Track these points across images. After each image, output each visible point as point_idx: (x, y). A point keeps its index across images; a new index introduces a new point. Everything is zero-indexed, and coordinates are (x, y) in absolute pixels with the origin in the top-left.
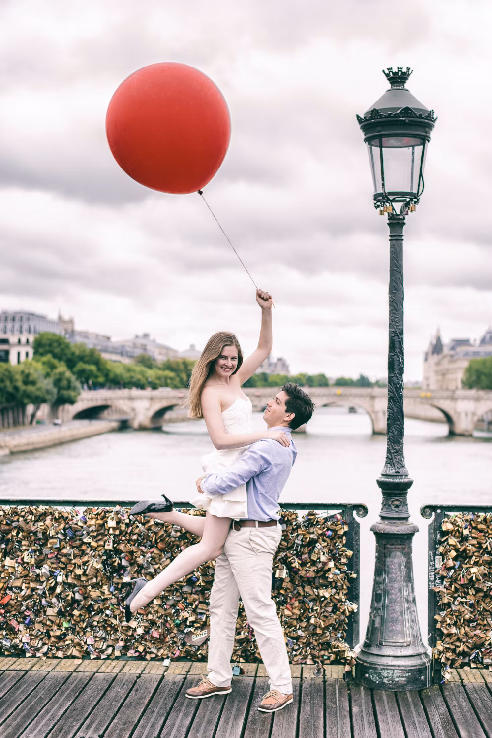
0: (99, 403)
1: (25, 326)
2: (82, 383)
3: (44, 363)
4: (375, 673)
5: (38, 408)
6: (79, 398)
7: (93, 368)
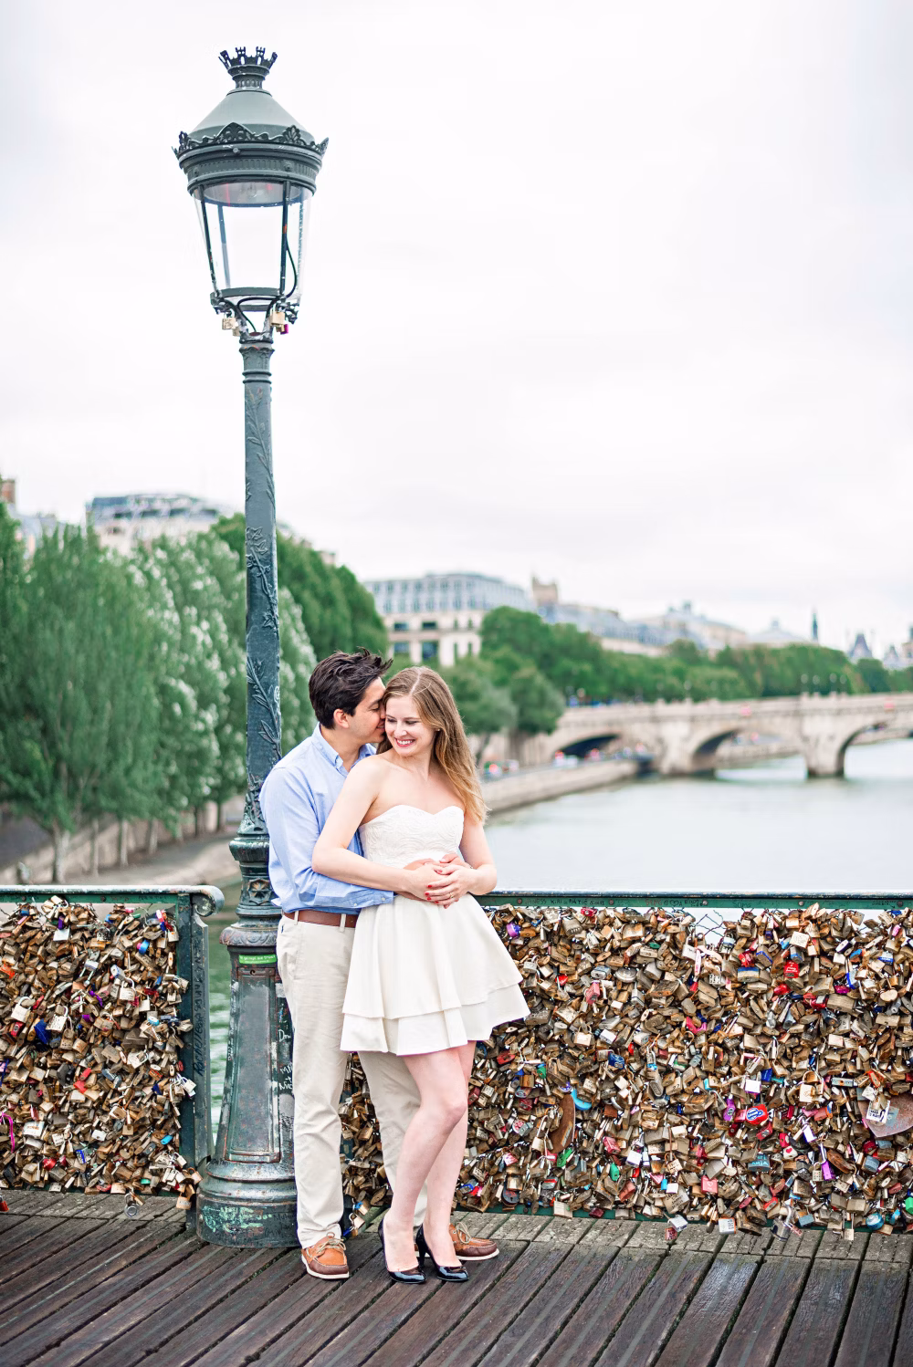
0: (599, 730)
1: (465, 598)
2: (567, 696)
3: (497, 661)
4: (211, 1212)
5: (486, 742)
6: (562, 721)
7: (587, 667)
